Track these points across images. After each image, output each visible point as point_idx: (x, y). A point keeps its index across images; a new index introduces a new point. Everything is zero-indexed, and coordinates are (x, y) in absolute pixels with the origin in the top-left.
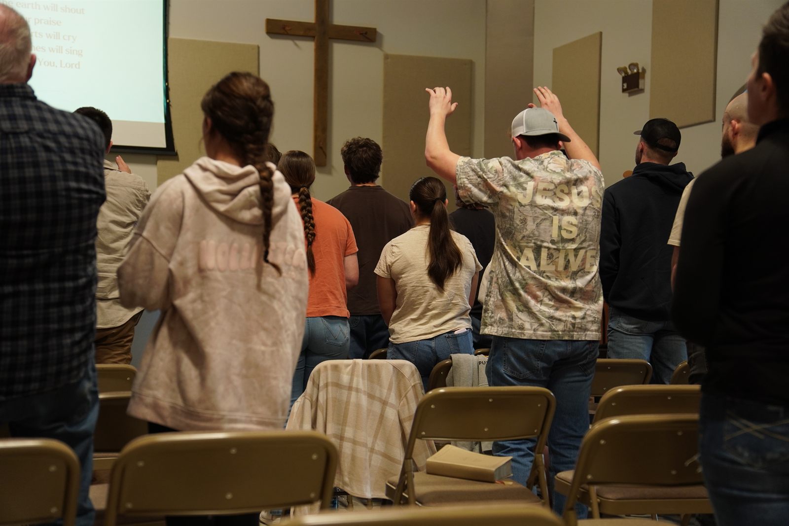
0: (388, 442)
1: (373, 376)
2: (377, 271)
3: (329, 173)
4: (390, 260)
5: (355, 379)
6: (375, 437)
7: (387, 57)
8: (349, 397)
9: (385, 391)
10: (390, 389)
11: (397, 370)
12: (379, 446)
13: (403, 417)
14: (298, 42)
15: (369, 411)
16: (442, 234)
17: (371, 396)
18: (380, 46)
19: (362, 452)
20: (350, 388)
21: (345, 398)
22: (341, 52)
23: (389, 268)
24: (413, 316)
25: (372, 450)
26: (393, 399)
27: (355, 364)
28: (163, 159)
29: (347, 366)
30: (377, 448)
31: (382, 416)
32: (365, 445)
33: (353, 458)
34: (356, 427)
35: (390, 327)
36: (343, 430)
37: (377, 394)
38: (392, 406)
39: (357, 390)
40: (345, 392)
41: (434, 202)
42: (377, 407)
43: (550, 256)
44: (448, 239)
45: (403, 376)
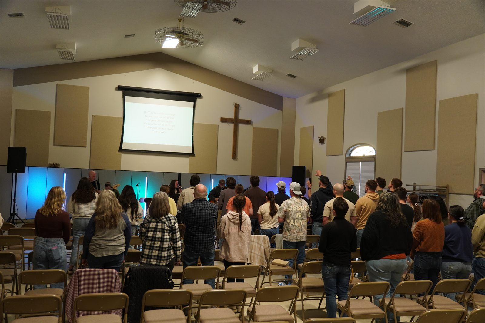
0: (261, 253)
1: (259, 239)
2: (258, 213)
3: (237, 160)
4: (261, 210)
5: (255, 240)
6: (259, 252)
7: (254, 128)
8: (253, 243)
9: (261, 242)
10: (262, 242)
11: (264, 238)
12: (259, 254)
13: (265, 248)
14: (230, 124)
15: (258, 246)
16: (273, 206)
17: (258, 243)
18: (252, 125)
19: (256, 256)
20: (253, 242)
21: (252, 244)
22: (241, 126)
23: (261, 212)
24: (267, 223)
25: (258, 255)
26: (263, 244)
27: (255, 236)
28: (191, 156)
29: (253, 237)
30: (259, 255)
31: (260, 248)
32: (256, 254)
33: (254, 257)
34: (255, 250)
35: (261, 225)
36: (252, 251)
37: (259, 243)
38: (263, 246)
39: (255, 242)
40: (252, 243)
41: (271, 198)
42: (259, 246)
43: (297, 222)
44: (275, 206)
45: (265, 239)
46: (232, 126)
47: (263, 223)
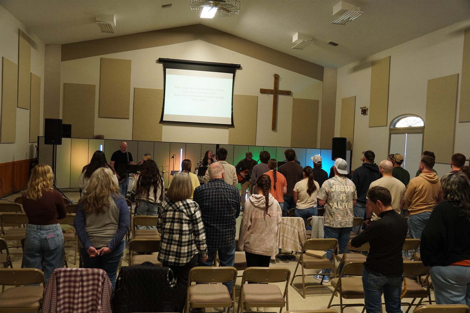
0: (295, 238)
1: (292, 221)
2: (294, 190)
3: (276, 132)
4: (298, 188)
5: (288, 222)
6: (292, 236)
7: (294, 99)
8: (286, 226)
9: (295, 225)
10: (296, 225)
11: (298, 220)
12: (293, 238)
13: (299, 231)
14: (269, 95)
15: (291, 230)
16: (312, 182)
17: (291, 226)
18: (292, 96)
19: (289, 240)
20: (286, 224)
21: (285, 227)
22: (281, 97)
23: (297, 190)
24: (303, 202)
25: (291, 239)
26: (297, 227)
27: (288, 218)
28: (231, 128)
29: (286, 219)
30: (292, 239)
31: (294, 231)
32: (289, 238)
33: (286, 242)
34: (287, 234)
35: (297, 204)
36: (284, 234)
37: (293, 226)
38: (297, 229)
39: (288, 225)
40: (285, 225)
41: (310, 173)
42: (293, 229)
43: (341, 204)
44: (313, 183)
45: (300, 221)
46: (271, 96)
47: (299, 202)
